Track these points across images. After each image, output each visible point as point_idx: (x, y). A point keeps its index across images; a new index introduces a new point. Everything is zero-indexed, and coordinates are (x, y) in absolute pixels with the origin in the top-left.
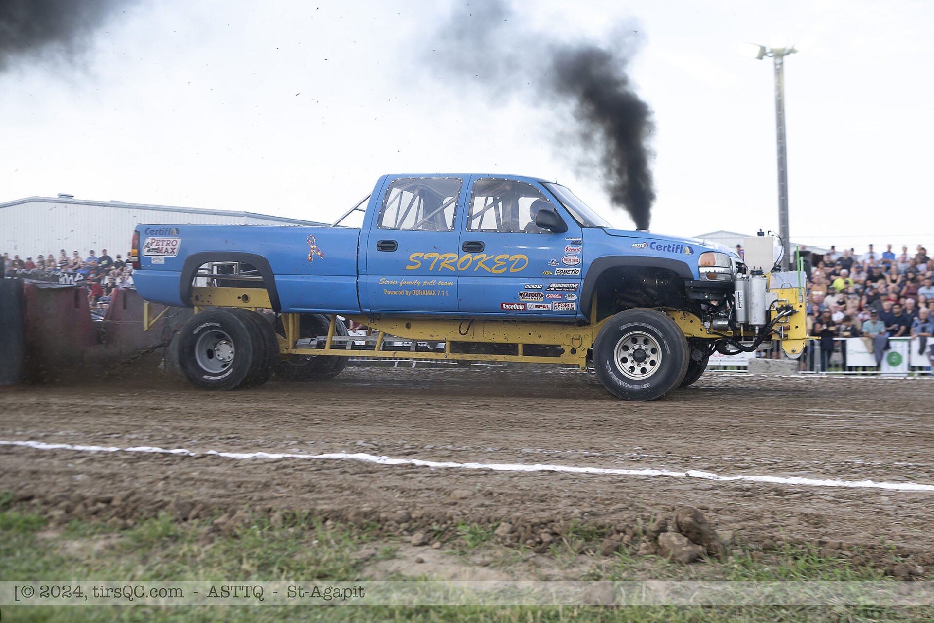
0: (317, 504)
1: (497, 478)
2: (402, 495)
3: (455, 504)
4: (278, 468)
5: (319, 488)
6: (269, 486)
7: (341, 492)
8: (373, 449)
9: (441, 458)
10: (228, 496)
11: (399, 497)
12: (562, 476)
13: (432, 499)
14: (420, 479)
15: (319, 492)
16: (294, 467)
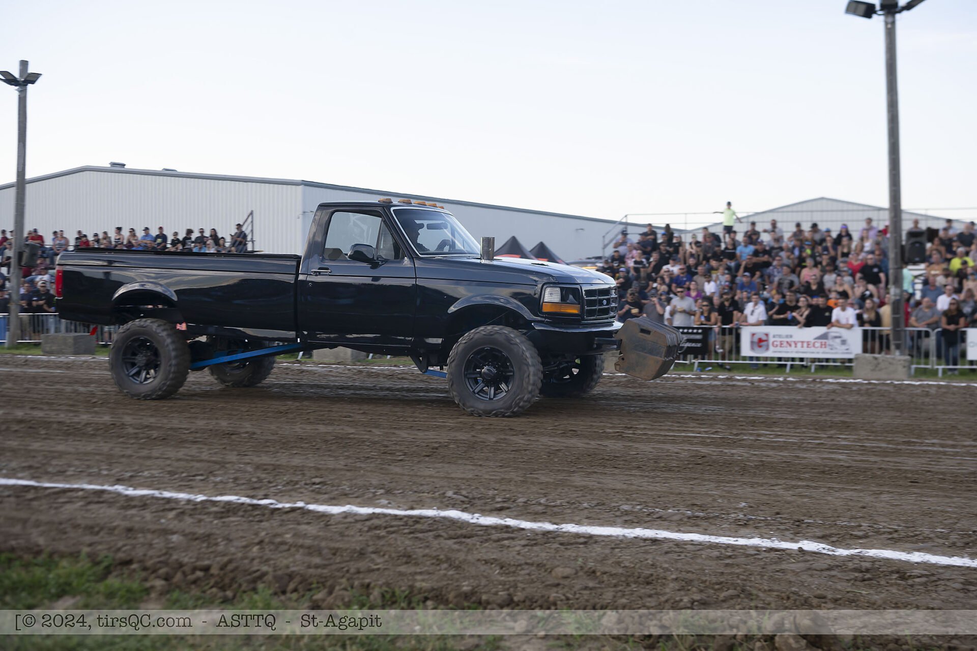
0: (415, 580)
1: (598, 549)
2: (502, 571)
3: (558, 585)
4: (370, 529)
5: (415, 559)
6: (363, 554)
7: (438, 565)
8: (463, 502)
9: (535, 516)
10: (324, 566)
11: (498, 573)
12: (665, 547)
13: (533, 577)
14: (518, 548)
15: (417, 564)
16: (386, 528)
